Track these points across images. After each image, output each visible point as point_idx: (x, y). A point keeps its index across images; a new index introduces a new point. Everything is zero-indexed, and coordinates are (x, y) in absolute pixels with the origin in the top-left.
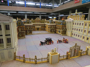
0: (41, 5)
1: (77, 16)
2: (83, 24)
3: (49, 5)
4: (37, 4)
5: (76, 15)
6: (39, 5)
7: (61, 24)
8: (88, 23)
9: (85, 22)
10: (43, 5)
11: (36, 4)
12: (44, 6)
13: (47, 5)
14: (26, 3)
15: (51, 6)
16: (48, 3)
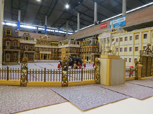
0: (47, 30)
1: (115, 33)
2: (131, 37)
3: (60, 32)
4: (39, 29)
5: (113, 31)
6: (44, 29)
7: (91, 44)
8: (140, 33)
9: (134, 34)
10: (49, 30)
11: (38, 27)
12: (52, 32)
13: (56, 31)
14: (21, 26)
15: (64, 32)
16: (59, 28)
